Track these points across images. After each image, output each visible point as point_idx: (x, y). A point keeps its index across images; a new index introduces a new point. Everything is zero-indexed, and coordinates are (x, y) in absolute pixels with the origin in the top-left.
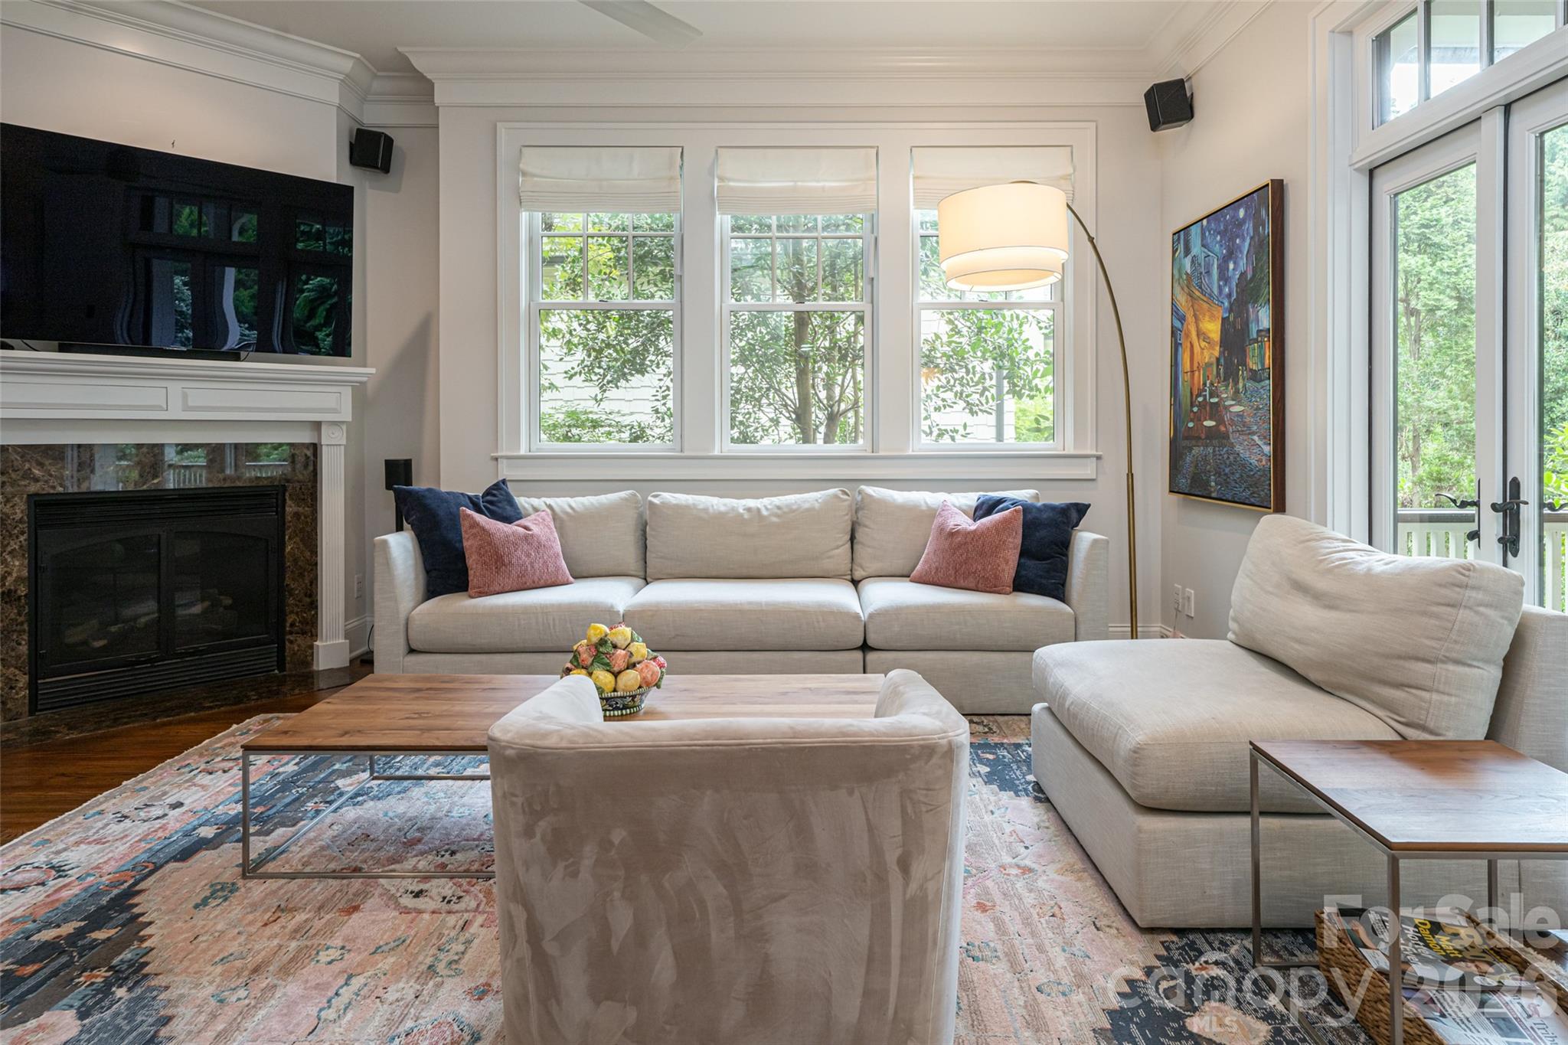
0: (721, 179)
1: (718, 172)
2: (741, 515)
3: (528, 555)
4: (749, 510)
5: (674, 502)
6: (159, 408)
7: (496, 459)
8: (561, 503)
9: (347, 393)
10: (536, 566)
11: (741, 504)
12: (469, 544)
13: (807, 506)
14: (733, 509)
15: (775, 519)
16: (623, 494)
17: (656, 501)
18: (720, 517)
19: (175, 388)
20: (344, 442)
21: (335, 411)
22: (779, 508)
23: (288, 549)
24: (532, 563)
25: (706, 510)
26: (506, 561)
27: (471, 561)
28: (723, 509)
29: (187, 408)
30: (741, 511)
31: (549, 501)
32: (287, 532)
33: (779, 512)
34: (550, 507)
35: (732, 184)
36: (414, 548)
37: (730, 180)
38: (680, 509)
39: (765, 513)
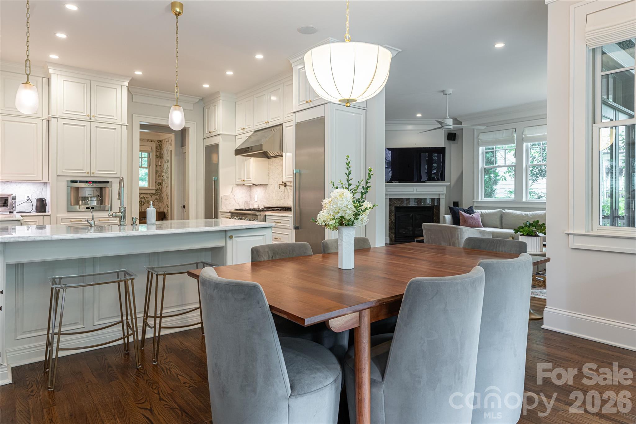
0: (525, 135)
1: (524, 134)
2: (523, 215)
3: (472, 221)
4: (525, 214)
5: (508, 212)
6: (412, 192)
7: (474, 202)
8: (484, 211)
9: (445, 188)
10: (473, 223)
11: (524, 213)
12: (461, 218)
13: (540, 214)
14: (522, 214)
15: (531, 217)
16: (498, 210)
17: (504, 211)
18: (518, 215)
19: (415, 188)
20: (444, 198)
21: (443, 192)
22: (533, 214)
23: (434, 218)
24: (472, 222)
25: (515, 214)
26: (467, 221)
27: (461, 221)
28: (519, 214)
29: (417, 191)
30: (523, 214)
31: (482, 211)
32: (434, 215)
33: (533, 215)
34: (481, 212)
35: (528, 136)
36: (451, 218)
37: (527, 135)
38: (509, 213)
39: (529, 215)
